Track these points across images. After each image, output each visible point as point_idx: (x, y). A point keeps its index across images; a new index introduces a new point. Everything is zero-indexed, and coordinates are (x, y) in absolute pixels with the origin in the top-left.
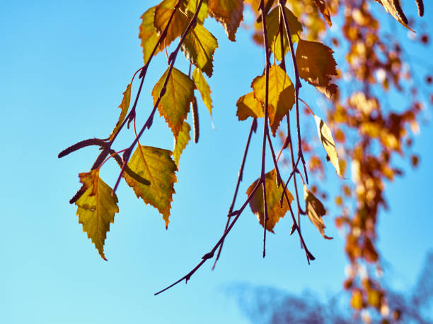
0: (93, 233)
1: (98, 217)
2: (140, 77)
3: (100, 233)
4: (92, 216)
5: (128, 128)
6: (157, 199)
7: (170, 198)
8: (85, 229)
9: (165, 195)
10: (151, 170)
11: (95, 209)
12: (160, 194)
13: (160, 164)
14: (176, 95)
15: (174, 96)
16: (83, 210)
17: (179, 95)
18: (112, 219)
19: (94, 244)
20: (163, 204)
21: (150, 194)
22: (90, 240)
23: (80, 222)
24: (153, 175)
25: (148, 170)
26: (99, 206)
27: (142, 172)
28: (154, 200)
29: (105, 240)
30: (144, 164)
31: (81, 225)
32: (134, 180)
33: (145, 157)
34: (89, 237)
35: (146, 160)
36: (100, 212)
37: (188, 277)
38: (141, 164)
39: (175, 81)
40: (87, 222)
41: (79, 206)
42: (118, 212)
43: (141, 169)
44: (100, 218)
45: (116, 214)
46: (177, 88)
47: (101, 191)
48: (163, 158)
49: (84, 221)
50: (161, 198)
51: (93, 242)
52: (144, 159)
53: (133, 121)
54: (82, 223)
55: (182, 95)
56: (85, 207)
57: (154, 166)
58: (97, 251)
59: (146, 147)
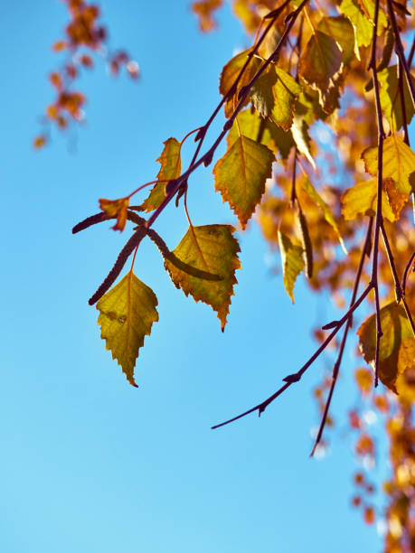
0: (120, 352)
1: (128, 329)
2: (196, 140)
3: (130, 351)
4: (120, 328)
5: (177, 205)
6: (212, 293)
7: (231, 291)
8: (109, 347)
9: (223, 288)
10: (205, 257)
11: (125, 320)
12: (217, 287)
13: (219, 248)
14: (247, 174)
15: (244, 175)
16: (108, 320)
17: (251, 173)
18: (149, 331)
19: (120, 367)
20: (220, 299)
21: (203, 289)
22: (116, 360)
23: (103, 337)
24: (208, 264)
25: (202, 257)
26: (131, 314)
27: (194, 262)
28: (207, 295)
29: (137, 359)
30: (196, 251)
31: (104, 340)
32: (183, 272)
33: (198, 240)
34: (114, 358)
35: (200, 245)
36: (132, 324)
37: (262, 408)
38: (193, 251)
39: (247, 154)
40: (113, 337)
41: (102, 313)
42: (157, 321)
43: (192, 258)
44: (131, 331)
45: (154, 323)
46: (248, 165)
47: (135, 293)
48: (222, 238)
49: (108, 336)
50: (219, 292)
51: (119, 363)
52: (197, 245)
53: (183, 197)
54: (105, 338)
55: (256, 173)
56: (111, 315)
57: (210, 252)
58: (125, 375)
59: (200, 228)
